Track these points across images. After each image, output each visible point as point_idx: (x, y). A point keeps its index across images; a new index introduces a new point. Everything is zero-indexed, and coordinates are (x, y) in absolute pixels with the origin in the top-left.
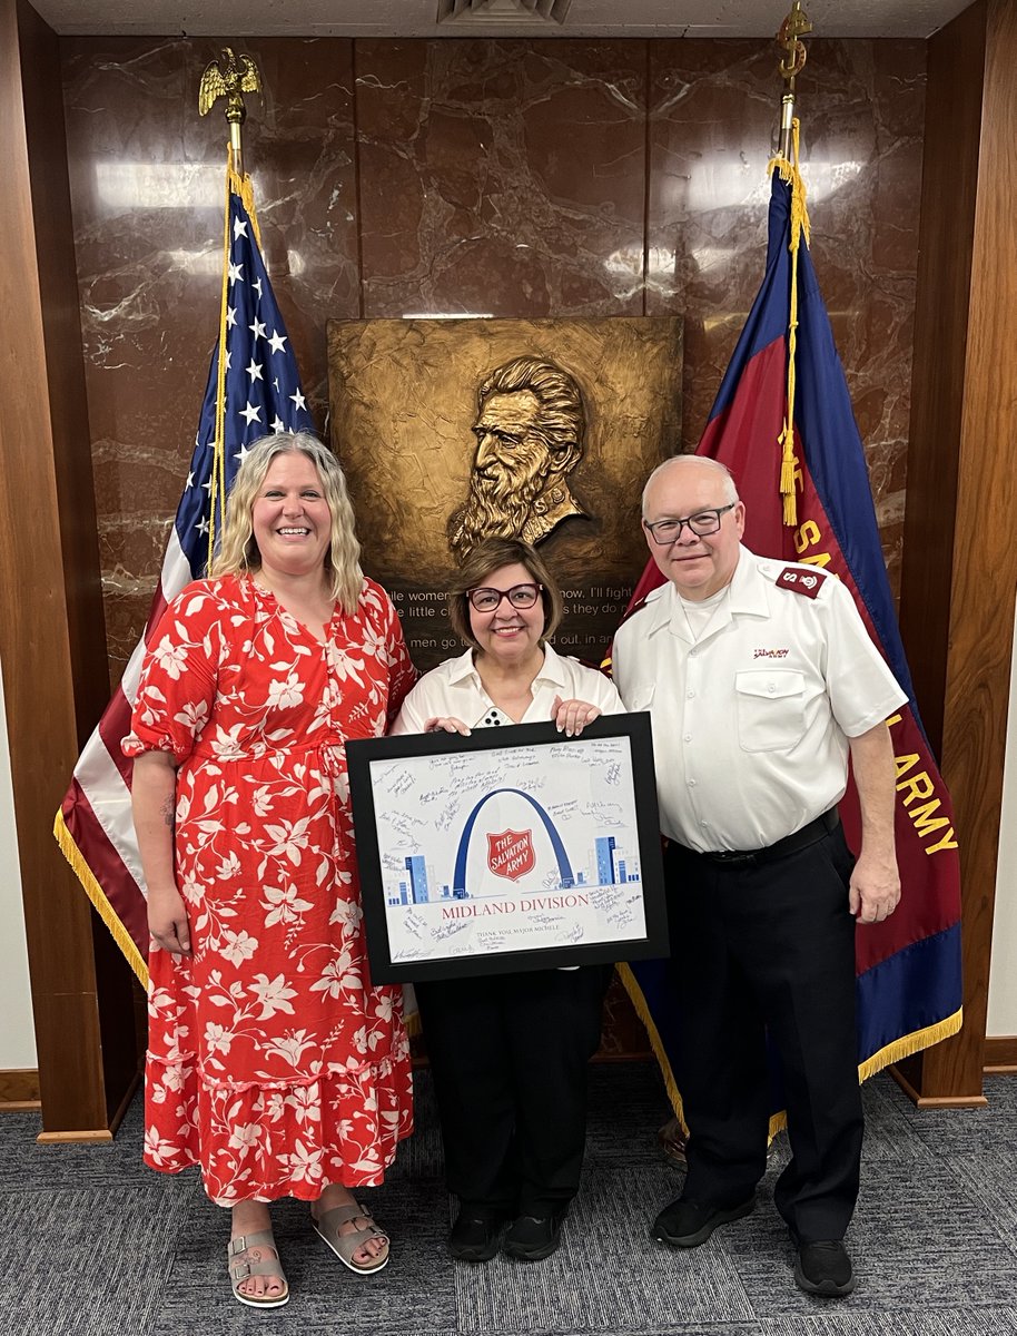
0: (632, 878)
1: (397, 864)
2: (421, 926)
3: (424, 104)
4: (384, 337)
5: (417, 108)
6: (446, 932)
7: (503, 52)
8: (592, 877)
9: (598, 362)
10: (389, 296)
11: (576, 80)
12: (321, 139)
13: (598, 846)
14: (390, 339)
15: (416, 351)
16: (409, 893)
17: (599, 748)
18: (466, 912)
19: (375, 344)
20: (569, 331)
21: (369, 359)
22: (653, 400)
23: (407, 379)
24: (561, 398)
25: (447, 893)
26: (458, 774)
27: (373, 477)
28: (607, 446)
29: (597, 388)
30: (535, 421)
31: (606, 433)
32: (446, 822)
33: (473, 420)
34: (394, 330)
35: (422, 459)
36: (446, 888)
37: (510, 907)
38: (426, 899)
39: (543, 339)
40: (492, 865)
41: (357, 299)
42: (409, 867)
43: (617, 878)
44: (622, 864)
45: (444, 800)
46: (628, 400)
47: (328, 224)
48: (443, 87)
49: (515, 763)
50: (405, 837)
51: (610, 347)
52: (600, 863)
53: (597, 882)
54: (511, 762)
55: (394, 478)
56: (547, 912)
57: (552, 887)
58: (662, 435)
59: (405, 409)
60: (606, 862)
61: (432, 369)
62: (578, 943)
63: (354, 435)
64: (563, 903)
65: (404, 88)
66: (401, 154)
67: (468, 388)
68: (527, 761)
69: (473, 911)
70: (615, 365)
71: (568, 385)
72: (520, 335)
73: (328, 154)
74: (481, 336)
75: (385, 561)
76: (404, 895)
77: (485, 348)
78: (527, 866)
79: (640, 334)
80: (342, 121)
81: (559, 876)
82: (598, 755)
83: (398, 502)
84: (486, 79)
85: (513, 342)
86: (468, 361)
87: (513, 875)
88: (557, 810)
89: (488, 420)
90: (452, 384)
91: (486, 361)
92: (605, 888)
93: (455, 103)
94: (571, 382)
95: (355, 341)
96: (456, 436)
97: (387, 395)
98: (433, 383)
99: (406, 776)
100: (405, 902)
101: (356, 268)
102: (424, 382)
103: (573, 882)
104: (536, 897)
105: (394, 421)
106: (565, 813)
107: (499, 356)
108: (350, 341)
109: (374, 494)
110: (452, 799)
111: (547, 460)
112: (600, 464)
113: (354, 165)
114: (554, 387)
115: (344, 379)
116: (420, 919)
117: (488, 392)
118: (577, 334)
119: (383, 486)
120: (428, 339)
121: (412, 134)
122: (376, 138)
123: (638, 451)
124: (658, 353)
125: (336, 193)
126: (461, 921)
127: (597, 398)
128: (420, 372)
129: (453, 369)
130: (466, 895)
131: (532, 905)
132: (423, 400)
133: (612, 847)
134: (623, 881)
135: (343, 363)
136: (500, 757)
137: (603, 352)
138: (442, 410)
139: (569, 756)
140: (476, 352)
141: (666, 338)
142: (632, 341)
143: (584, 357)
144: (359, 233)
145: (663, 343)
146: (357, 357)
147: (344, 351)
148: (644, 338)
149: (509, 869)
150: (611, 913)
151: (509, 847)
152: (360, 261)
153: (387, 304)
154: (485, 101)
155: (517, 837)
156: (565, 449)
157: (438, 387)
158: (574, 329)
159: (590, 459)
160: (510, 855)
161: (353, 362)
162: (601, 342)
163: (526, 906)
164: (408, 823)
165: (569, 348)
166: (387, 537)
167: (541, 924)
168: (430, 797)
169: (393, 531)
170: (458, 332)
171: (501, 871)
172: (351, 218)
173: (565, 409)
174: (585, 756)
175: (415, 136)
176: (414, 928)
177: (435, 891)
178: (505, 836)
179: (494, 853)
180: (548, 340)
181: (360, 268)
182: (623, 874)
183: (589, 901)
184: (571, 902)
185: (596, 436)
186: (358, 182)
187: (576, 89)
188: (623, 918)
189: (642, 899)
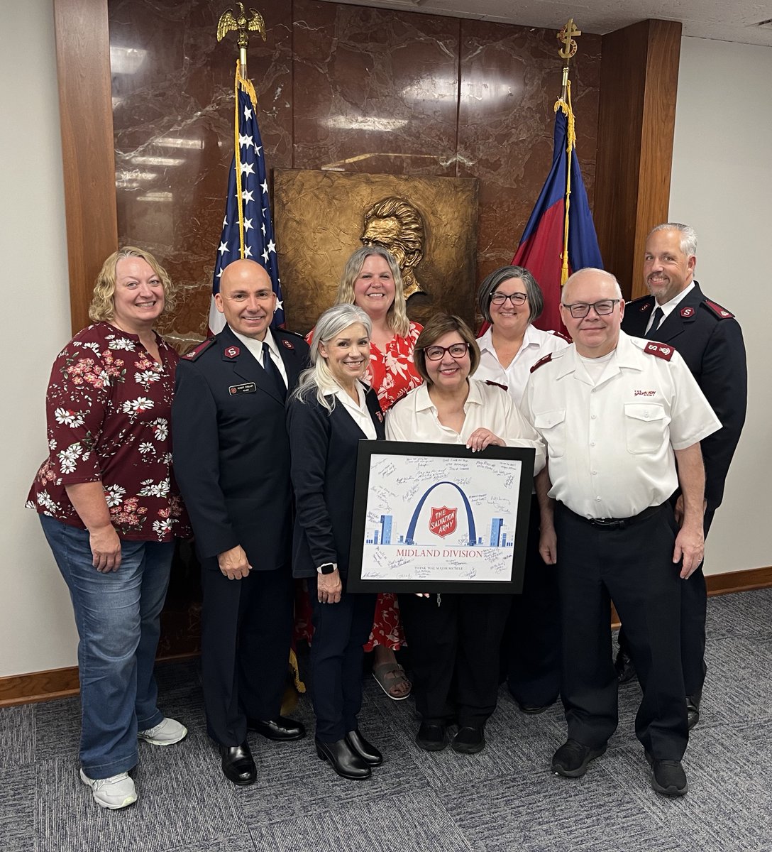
0: (509, 544)
1: (375, 519)
2: (383, 559)
3: (334, 42)
4: (309, 180)
5: (330, 44)
6: (397, 564)
7: (380, 16)
8: (487, 540)
9: (433, 203)
10: (310, 155)
11: (421, 37)
12: (271, 56)
13: (493, 523)
14: (313, 182)
15: (328, 190)
16: (380, 538)
17: (504, 465)
18: (411, 553)
19: (303, 185)
20: (416, 183)
21: (300, 193)
22: (462, 226)
23: (322, 207)
24: (413, 223)
25: (402, 540)
26: (422, 469)
27: (300, 266)
28: (437, 251)
29: (431, 217)
30: (398, 236)
31: (436, 244)
32: (409, 497)
33: (361, 234)
34: (316, 177)
35: (330, 256)
36: (402, 537)
37: (437, 553)
38: (388, 543)
39: (402, 187)
40: (431, 526)
41: (291, 155)
42: (382, 522)
43: (501, 543)
44: (505, 535)
45: (410, 483)
46: (448, 226)
47: (274, 108)
48: (345, 32)
49: (455, 467)
50: (382, 503)
51: (439, 194)
52: (492, 533)
53: (489, 544)
54: (453, 466)
55: (313, 267)
56: (458, 559)
57: (463, 544)
58: (466, 246)
59: (321, 225)
60: (496, 533)
61: (338, 202)
62: (472, 579)
63: (289, 240)
64: (467, 554)
65: (322, 31)
66: (319, 69)
67: (358, 214)
68: (462, 467)
69: (415, 553)
70: (442, 204)
71: (416, 216)
72: (389, 184)
73: (275, 65)
74: (366, 183)
75: (306, 319)
76: (376, 538)
77: (369, 191)
78: (451, 530)
79: (456, 187)
80: (285, 47)
81: (468, 538)
82: (503, 470)
83: (315, 282)
84: (370, 31)
85: (385, 188)
86: (358, 198)
87: (443, 534)
88: (474, 499)
89: (370, 234)
90: (349, 211)
91: (369, 198)
92: (493, 548)
93: (353, 43)
94: (418, 213)
95: (291, 182)
96: (351, 243)
97: (310, 216)
98: (338, 210)
99: (391, 465)
100: (376, 543)
101: (290, 137)
102: (332, 210)
103: (475, 542)
104: (453, 549)
105: (314, 233)
106: (478, 501)
107: (376, 196)
108: (288, 181)
109: (301, 277)
110: (416, 483)
111: (404, 259)
112: (432, 262)
113: (291, 74)
114: (409, 216)
115: (284, 205)
116: (383, 554)
117: (370, 218)
118: (420, 185)
119: (306, 272)
120: (336, 183)
121: (327, 59)
122: (305, 59)
123: (453, 256)
124: (465, 199)
125: (280, 90)
126: (408, 558)
127: (431, 223)
128: (330, 203)
129: (351, 202)
130: (413, 543)
131: (450, 554)
132: (332, 220)
133: (501, 525)
134: (504, 545)
135: (283, 195)
136: (447, 462)
137: (435, 197)
138: (343, 227)
139: (486, 467)
140: (364, 193)
141: (469, 190)
142: (451, 191)
143: (425, 199)
144: (293, 115)
145: (468, 193)
146: (292, 192)
147: (284, 188)
148: (458, 190)
149: (441, 530)
150: (494, 563)
151: (443, 517)
152: (293, 132)
153: (309, 160)
154: (370, 44)
155: (448, 512)
156: (414, 253)
157: (341, 213)
158: (419, 182)
159: (427, 259)
160: (443, 522)
161: (290, 195)
162: (434, 190)
163: (446, 554)
164: (387, 495)
165: (417, 194)
166: (308, 303)
167: (453, 566)
168: (403, 481)
169: (312, 300)
170: (354, 180)
171: (436, 531)
172: (288, 106)
173: (415, 230)
174: (495, 469)
175: (328, 60)
176: (378, 559)
177: (395, 538)
178: (442, 510)
179: (434, 519)
180: (405, 188)
181: (293, 137)
182: (504, 541)
183: (483, 555)
184: (472, 554)
185: (430, 246)
186: (293, 85)
187: (421, 42)
188: (500, 568)
189: (512, 558)
